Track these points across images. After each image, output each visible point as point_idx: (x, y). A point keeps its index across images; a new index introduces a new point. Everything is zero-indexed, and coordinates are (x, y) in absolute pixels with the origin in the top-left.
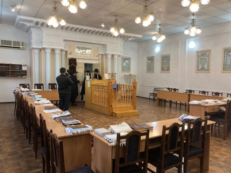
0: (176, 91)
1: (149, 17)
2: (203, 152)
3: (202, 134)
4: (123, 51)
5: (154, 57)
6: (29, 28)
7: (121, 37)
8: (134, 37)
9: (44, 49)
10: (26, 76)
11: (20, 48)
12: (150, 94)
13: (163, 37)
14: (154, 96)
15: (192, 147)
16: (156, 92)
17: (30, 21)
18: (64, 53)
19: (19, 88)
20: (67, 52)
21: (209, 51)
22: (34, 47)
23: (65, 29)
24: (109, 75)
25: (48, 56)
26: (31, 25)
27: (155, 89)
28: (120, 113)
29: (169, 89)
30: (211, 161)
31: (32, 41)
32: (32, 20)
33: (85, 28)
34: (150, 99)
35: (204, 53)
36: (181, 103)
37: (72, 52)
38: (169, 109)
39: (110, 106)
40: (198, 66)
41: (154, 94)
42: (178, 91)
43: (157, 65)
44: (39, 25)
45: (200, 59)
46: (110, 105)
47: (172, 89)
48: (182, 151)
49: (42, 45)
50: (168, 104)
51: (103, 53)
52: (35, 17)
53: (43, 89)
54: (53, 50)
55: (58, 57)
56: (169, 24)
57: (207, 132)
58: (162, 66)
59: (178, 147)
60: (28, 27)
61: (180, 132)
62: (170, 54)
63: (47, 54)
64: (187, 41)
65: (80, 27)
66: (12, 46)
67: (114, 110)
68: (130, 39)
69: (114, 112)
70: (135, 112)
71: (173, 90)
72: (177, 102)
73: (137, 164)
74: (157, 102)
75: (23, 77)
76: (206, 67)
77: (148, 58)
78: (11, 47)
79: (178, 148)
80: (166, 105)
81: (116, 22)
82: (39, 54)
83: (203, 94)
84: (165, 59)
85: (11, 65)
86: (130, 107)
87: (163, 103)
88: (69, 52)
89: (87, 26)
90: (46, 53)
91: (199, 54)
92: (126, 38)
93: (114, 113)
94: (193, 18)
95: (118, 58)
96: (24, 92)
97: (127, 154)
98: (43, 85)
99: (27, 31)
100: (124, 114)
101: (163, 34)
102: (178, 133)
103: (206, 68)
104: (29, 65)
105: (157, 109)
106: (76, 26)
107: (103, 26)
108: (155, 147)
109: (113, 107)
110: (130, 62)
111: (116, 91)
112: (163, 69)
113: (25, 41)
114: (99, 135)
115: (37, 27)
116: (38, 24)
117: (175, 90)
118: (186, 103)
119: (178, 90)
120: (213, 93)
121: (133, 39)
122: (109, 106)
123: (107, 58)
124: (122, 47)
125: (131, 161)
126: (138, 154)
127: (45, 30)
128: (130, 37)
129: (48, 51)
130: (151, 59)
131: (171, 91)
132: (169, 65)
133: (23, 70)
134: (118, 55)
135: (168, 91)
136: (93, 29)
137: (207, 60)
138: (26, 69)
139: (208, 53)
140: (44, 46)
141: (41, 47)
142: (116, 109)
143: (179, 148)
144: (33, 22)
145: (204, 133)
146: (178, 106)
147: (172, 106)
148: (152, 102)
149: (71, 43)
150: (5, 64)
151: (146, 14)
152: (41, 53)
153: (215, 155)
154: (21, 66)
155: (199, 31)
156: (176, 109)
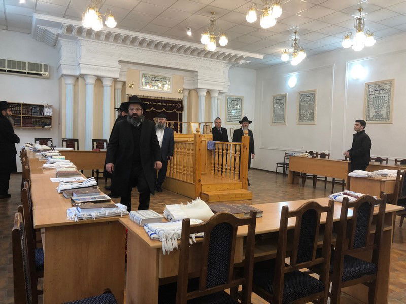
0: (325, 157)
1: (272, 9)
2: (374, 271)
3: (374, 231)
4: (229, 83)
5: (285, 96)
6: (57, 38)
7: (224, 59)
8: (248, 58)
9: (82, 76)
10: (51, 126)
11: (40, 75)
12: (277, 164)
13: (302, 56)
14: (284, 167)
15: (349, 260)
16: (287, 161)
17: (58, 25)
18: (119, 86)
19: (32, 145)
20: (124, 83)
21: (390, 82)
22: (65, 72)
23: (121, 42)
24: (200, 125)
25: (90, 89)
26: (60, 32)
27: (287, 156)
28: (216, 194)
29: (311, 153)
30: (393, 291)
31: (61, 62)
32: (61, 23)
33: (157, 39)
34: (276, 173)
35: (379, 86)
36: (334, 179)
37: (133, 83)
38: (311, 190)
39: (197, 181)
40: (369, 111)
41: (284, 163)
42: (329, 158)
43: (292, 110)
44: (74, 33)
45: (371, 97)
46: (198, 178)
47: (317, 154)
48: (328, 267)
49: (79, 69)
50: (309, 183)
51: (192, 87)
52: (65, 16)
53: (78, 149)
54: (99, 79)
55: (107, 92)
56: (312, 32)
57: (385, 229)
58: (300, 113)
59: (317, 258)
60: (55, 36)
61: (323, 225)
62: (315, 91)
63: (88, 86)
64: (348, 64)
65: (149, 37)
66: (27, 71)
67: (204, 188)
68: (241, 62)
69: (204, 192)
70: (245, 194)
71: (319, 156)
72: (326, 178)
73: (228, 291)
74: (288, 179)
75: (46, 127)
76: (383, 112)
77: (274, 98)
78: (25, 73)
79: (317, 260)
80: (306, 184)
81: (213, 24)
82: (74, 85)
83: (378, 163)
84: (307, 100)
85: (24, 105)
86: (235, 184)
87: (301, 181)
88: (128, 84)
89: (161, 35)
90: (86, 85)
91: (371, 89)
92: (233, 60)
93: (205, 194)
94: (359, 17)
95: (220, 97)
96: (39, 151)
97: (205, 268)
98: (77, 140)
99: (55, 46)
100: (224, 195)
101: (302, 50)
102: (318, 227)
103: (384, 116)
104: (56, 106)
105: (289, 189)
106: (141, 36)
107: (189, 34)
108: (264, 254)
109: (202, 182)
110: (241, 105)
111: (211, 155)
112: (301, 118)
113: (50, 63)
114: (137, 224)
115: (70, 35)
116: (72, 31)
117: (323, 155)
118: (343, 181)
119: (329, 155)
120: (396, 161)
121: (248, 62)
122: (195, 180)
123: (198, 96)
124: (227, 77)
125: (216, 285)
126: (232, 269)
127: (85, 42)
128: (241, 58)
129: (91, 81)
130: (280, 100)
131: (315, 157)
132: (313, 110)
133: (45, 114)
134: (220, 91)
135: (311, 156)
136: (172, 41)
137: (386, 99)
138: (51, 114)
139: (388, 87)
140: (83, 72)
141: (77, 74)
142: (208, 186)
143: (320, 260)
144: (63, 25)
145: (378, 230)
146: (329, 186)
147: (317, 186)
148: (280, 179)
149: (132, 67)
150: (13, 104)
151: (267, 3)
152: (78, 85)
153: (401, 279)
154: (41, 107)
155: (371, 42)
156: (325, 191)
